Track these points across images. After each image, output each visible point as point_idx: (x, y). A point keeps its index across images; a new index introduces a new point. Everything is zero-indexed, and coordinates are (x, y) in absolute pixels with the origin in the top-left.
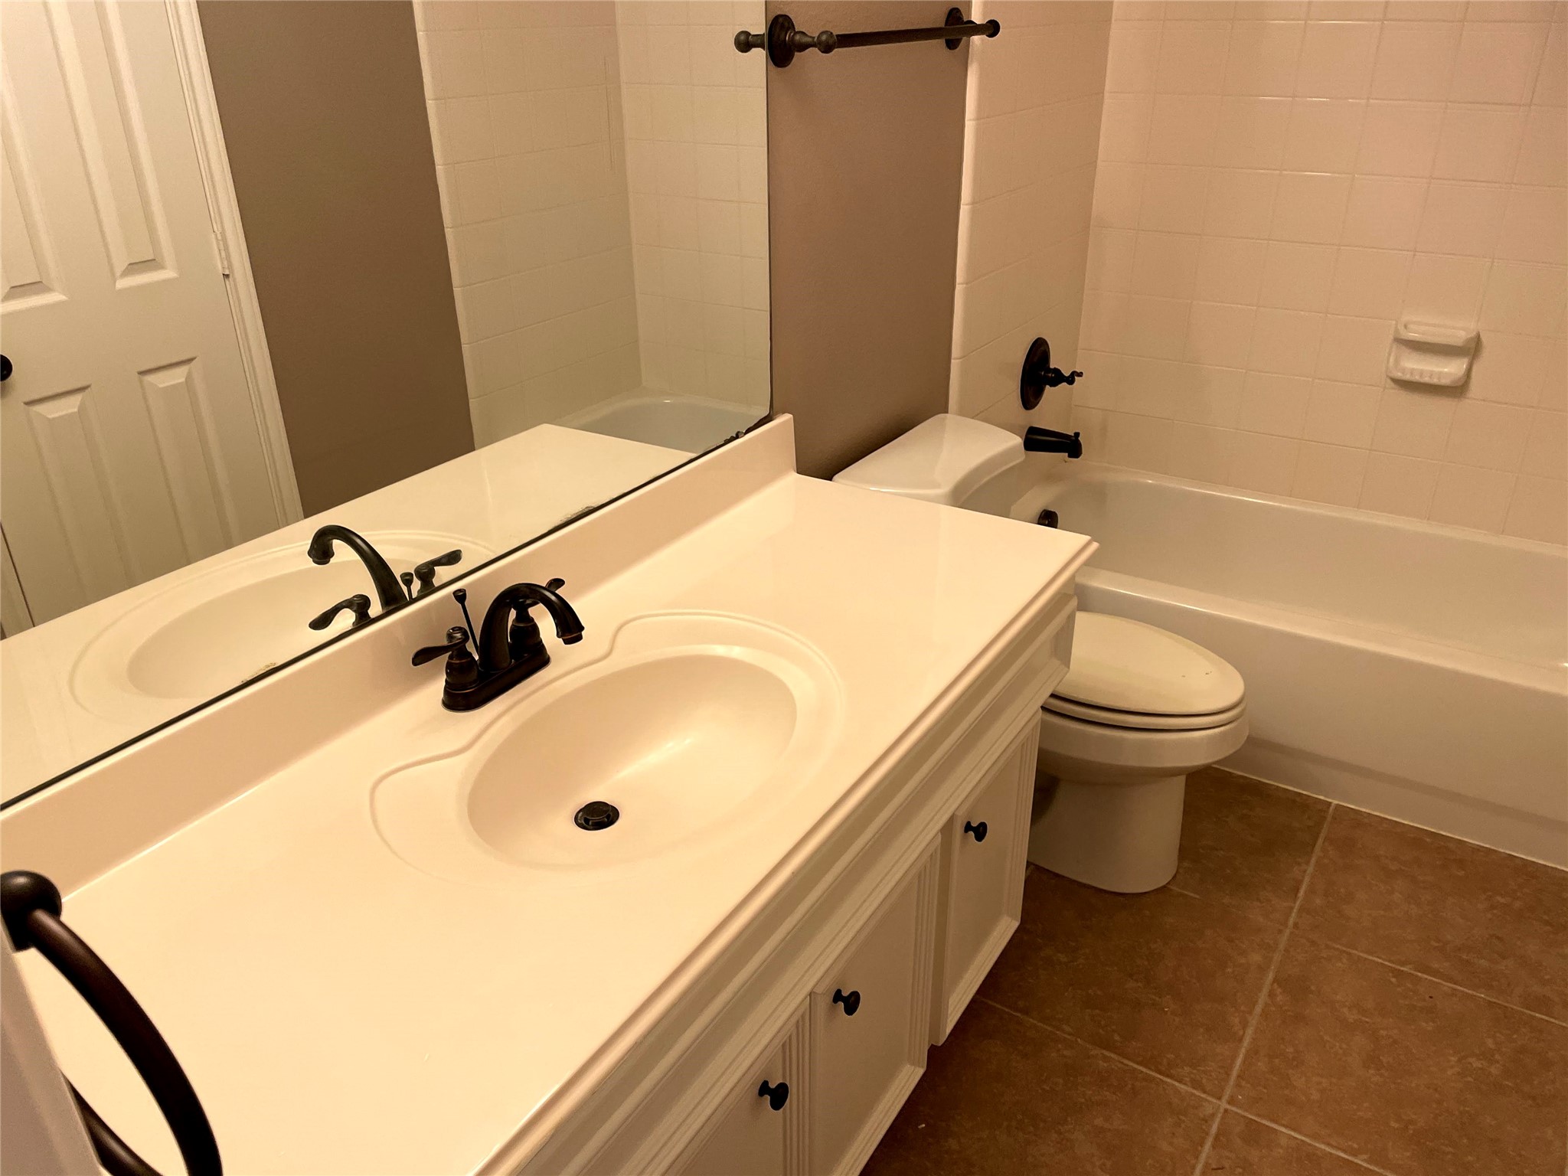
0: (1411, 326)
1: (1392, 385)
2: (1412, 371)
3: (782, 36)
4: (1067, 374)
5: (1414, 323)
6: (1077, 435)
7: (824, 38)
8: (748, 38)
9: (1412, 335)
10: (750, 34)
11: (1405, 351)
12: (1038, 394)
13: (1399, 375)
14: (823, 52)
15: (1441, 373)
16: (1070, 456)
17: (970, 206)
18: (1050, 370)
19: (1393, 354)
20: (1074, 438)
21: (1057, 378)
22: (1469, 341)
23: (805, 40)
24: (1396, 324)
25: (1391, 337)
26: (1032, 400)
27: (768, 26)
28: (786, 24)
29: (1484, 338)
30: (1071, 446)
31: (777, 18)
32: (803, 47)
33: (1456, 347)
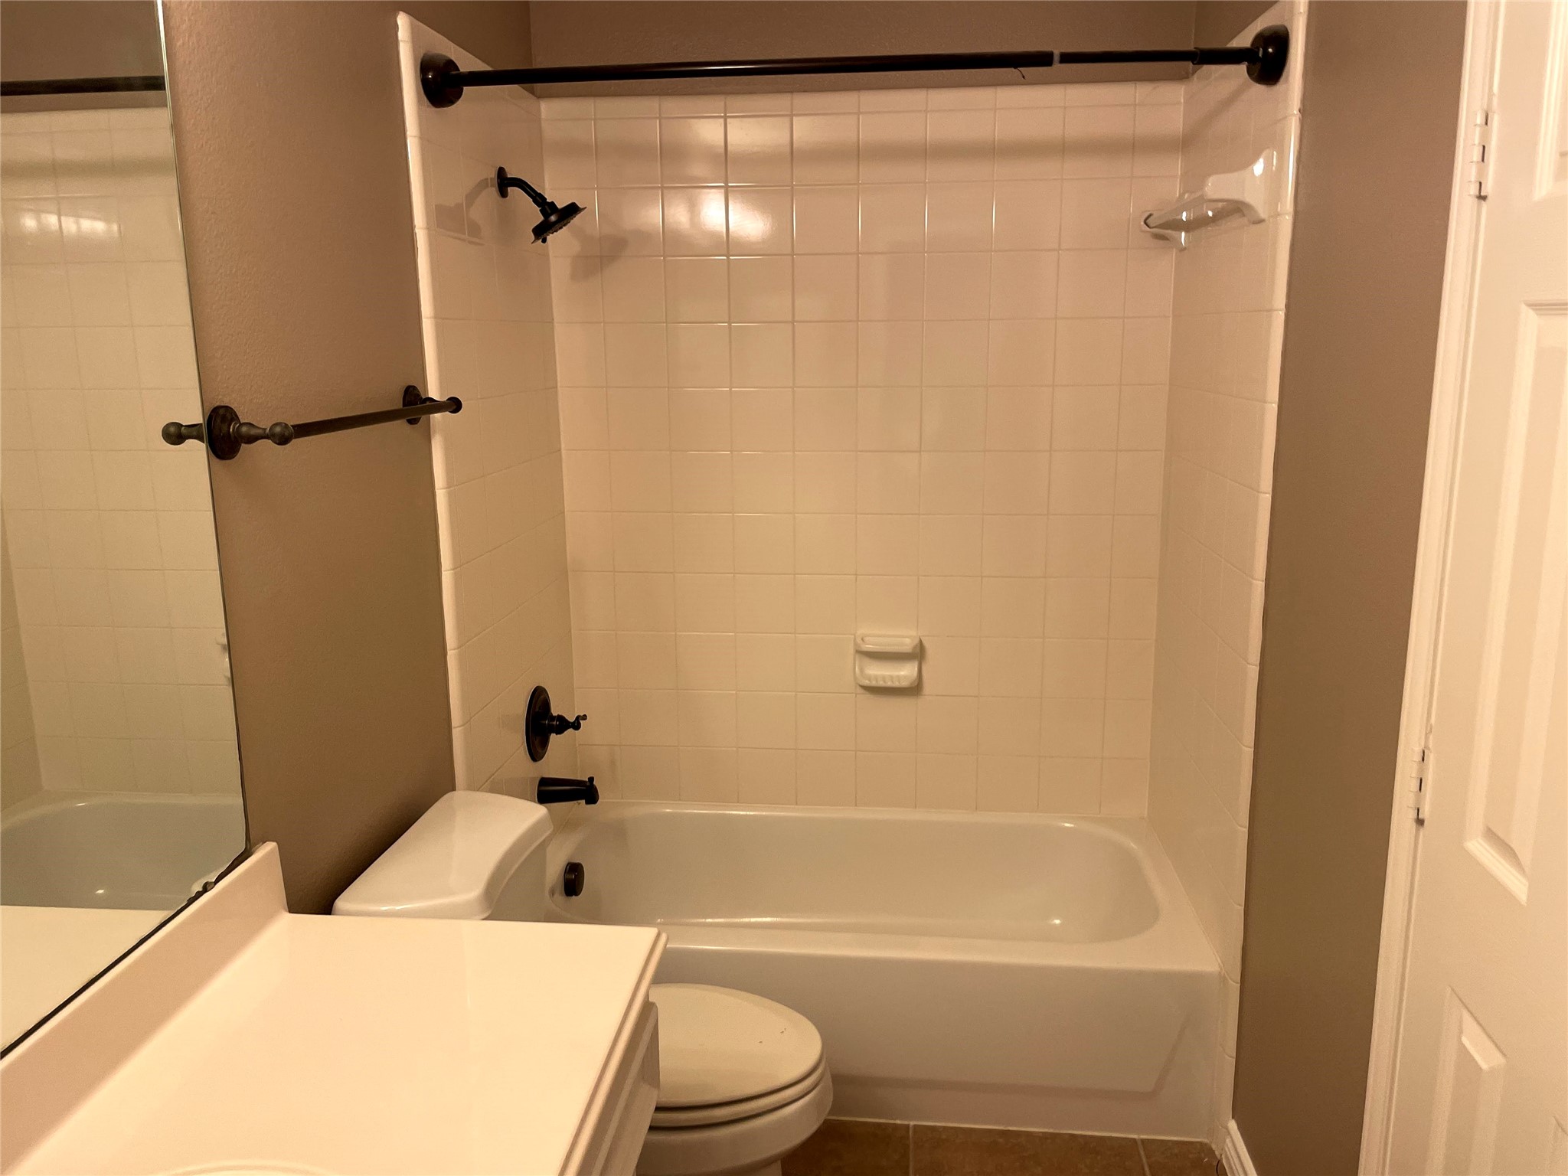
0: (866, 639)
1: (862, 691)
2: (876, 678)
3: (225, 428)
4: (572, 719)
5: (868, 636)
6: (591, 779)
7: (278, 429)
8: (180, 430)
9: (868, 647)
10: (182, 426)
11: (867, 661)
12: (545, 744)
13: (866, 683)
14: (279, 444)
15: (898, 676)
16: (587, 803)
17: (452, 571)
18: (553, 718)
19: (857, 662)
20: (588, 784)
21: (563, 725)
22: (915, 647)
23: (253, 432)
24: (855, 640)
25: (852, 651)
26: (540, 751)
27: (206, 420)
28: (229, 416)
29: (925, 643)
30: (586, 792)
31: (216, 410)
32: (251, 439)
33: (907, 653)
